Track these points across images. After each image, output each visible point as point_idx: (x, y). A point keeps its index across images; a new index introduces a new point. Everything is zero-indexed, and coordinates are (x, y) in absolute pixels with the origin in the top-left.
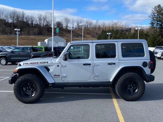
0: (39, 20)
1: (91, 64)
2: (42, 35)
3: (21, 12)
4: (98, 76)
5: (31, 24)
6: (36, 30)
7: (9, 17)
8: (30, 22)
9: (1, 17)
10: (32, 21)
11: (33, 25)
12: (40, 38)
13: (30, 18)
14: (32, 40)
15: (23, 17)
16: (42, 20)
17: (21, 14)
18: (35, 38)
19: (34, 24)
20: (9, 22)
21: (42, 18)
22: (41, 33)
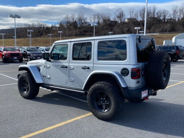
0: (173, 13)
1: (68, 67)
2: (175, 31)
3: (152, 7)
4: (73, 81)
5: (163, 20)
6: (168, 26)
7: (139, 15)
8: (162, 18)
9: (132, 16)
10: (165, 16)
11: (166, 21)
12: (168, 35)
13: (162, 12)
14: (158, 39)
15: (154, 13)
16: (178, 13)
17: (152, 9)
18: (162, 36)
19: (167, 19)
20: (139, 21)
21: (178, 10)
22: (175, 29)
